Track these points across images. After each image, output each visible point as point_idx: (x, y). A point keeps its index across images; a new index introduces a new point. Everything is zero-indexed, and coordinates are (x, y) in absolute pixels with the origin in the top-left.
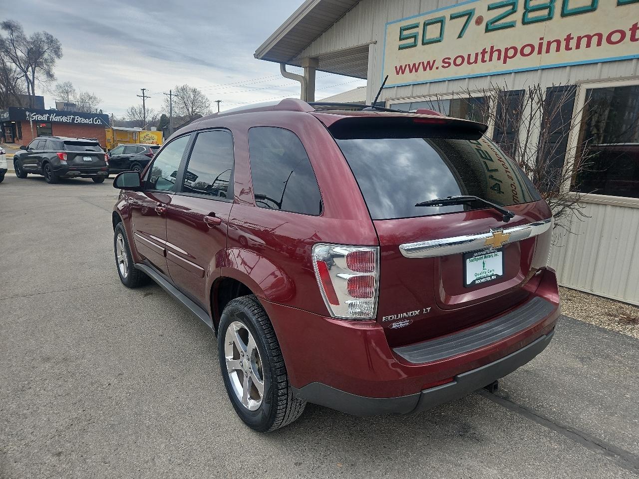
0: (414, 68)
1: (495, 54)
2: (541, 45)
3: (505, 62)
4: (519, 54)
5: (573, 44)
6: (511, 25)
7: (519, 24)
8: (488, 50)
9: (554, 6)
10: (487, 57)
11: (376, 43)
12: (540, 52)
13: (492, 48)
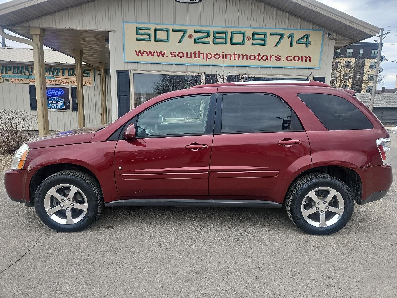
0: (150, 54)
1: (201, 56)
2: (223, 55)
3: (207, 60)
4: (213, 57)
5: (237, 57)
6: (208, 43)
7: (211, 43)
8: (197, 52)
9: (227, 39)
10: (197, 56)
11: (114, 32)
12: (223, 58)
13: (199, 52)
